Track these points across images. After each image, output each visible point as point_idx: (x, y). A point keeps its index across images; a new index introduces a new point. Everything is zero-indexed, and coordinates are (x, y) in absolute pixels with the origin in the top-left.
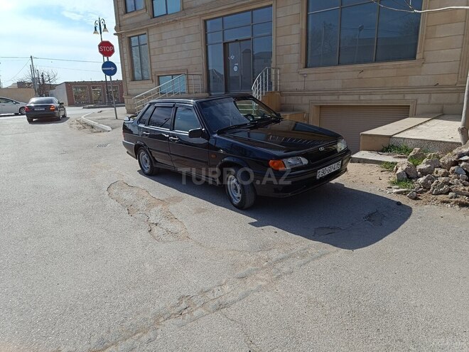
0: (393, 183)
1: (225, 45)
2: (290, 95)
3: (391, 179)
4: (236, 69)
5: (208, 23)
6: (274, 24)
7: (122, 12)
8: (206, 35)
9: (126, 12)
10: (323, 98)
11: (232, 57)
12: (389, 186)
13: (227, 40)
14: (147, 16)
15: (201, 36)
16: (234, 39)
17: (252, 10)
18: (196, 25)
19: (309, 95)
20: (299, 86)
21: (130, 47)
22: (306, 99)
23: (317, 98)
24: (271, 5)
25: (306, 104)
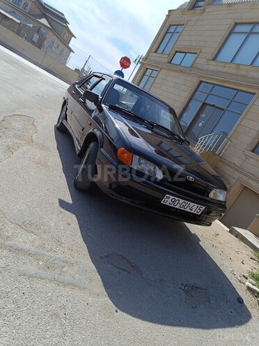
0: (253, 276)
1: (204, 104)
2: (226, 164)
3: (254, 271)
4: (200, 125)
5: (203, 84)
6: (248, 108)
7: (153, 51)
8: (196, 91)
9: (156, 52)
10: (251, 182)
11: (203, 116)
12: (246, 275)
13: (207, 102)
14: (166, 60)
15: (191, 90)
16: (212, 104)
17: (239, 90)
18: (193, 81)
19: (241, 173)
20: (238, 162)
21: (144, 75)
22: (237, 175)
23: (246, 178)
24: (254, 94)
25: (234, 178)
